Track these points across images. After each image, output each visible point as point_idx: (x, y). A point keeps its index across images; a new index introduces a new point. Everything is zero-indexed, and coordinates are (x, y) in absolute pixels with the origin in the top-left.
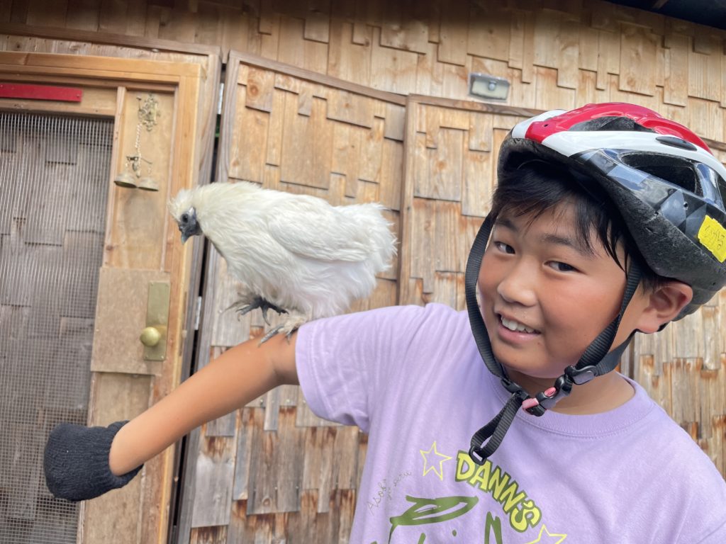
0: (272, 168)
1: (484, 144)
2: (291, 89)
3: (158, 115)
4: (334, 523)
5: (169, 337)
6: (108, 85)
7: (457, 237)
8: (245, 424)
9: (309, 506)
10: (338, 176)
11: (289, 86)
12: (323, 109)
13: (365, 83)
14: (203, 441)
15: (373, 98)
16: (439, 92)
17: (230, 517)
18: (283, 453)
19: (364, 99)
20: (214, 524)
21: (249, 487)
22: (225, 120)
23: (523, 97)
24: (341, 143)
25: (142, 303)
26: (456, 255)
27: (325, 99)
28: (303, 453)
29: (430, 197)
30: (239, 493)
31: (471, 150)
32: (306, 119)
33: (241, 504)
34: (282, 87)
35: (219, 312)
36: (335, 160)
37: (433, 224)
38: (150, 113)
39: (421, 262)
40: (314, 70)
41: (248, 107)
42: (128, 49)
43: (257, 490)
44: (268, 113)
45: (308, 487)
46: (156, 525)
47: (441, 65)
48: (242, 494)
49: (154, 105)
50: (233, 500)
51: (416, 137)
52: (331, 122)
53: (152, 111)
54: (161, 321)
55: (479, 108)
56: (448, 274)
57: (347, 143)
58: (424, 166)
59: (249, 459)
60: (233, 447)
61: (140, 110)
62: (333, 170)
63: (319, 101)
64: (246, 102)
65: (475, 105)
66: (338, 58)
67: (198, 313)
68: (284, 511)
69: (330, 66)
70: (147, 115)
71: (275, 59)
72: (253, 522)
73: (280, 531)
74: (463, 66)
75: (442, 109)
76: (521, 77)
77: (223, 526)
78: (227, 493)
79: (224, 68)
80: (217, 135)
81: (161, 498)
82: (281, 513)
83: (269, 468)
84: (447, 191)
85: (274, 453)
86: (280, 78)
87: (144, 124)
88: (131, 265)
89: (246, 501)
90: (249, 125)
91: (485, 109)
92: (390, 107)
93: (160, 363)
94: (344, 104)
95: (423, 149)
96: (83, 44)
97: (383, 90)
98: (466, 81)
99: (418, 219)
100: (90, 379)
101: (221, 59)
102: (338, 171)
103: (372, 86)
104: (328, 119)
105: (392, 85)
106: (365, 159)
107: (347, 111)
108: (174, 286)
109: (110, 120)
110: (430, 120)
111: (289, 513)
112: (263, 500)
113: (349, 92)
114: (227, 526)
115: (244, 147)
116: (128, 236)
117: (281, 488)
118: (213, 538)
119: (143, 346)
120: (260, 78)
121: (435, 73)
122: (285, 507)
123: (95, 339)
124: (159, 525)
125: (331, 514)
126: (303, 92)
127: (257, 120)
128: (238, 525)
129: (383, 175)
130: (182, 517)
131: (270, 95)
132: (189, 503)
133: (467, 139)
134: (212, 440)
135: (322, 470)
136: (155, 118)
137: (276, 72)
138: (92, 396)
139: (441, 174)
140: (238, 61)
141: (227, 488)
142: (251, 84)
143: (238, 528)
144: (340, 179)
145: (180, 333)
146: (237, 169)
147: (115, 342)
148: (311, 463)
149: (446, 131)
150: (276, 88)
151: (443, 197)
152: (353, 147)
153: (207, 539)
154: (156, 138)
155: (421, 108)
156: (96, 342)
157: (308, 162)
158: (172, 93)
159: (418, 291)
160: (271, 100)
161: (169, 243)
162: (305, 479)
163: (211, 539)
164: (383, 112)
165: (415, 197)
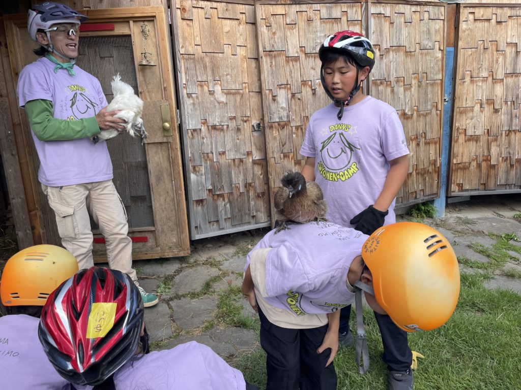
0: (198, 46)
1: (293, 21)
3: (149, 31)
4: (247, 196)
5: (173, 126)
6: (125, 20)
7: (285, 68)
8: (206, 160)
9: (236, 190)
11: (199, 5)
12: (216, 14)
14: (191, 168)
15: (239, 4)
17: (207, 196)
18: (223, 171)
19: (234, 5)
20: (201, 199)
21: (211, 184)
22: (174, 26)
24: (226, 29)
25: (159, 114)
26: (286, 76)
27: (216, 8)
28: (231, 170)
29: (271, 50)
30: (208, 187)
31: (287, 24)
32: (209, 20)
33: (210, 191)
34: (195, 6)
35: (187, 115)
36: (225, 38)
37: (274, 63)
39: (270, 81)
41: (182, 19)
43: (215, 185)
44: (192, 20)
45: (235, 183)
48: (210, 187)
49: (146, 26)
50: (207, 190)
51: (261, 22)
52: (221, 19)
53: (146, 30)
54: (168, 120)
55: (289, 2)
56: (283, 86)
57: (229, 29)
58: (266, 35)
59: (210, 174)
60: (203, 170)
62: (225, 43)
63: (214, 10)
64: (181, 17)
67: (179, 117)
72: (216, 197)
73: (226, 200)
75: (272, 6)
77: (205, 199)
78: (204, 187)
82: (226, 193)
83: (218, 177)
84: (278, 46)
85: (220, 171)
86: (194, 2)
88: (151, 98)
89: (212, 189)
90: (184, 28)
91: (292, 2)
92: (247, 6)
93: (171, 137)
94: (225, 9)
95: (265, 27)
99: (266, 62)
100: (145, 147)
102: (227, 43)
104: (219, 18)
106: (239, 35)
107: (227, 13)
108: (171, 105)
109: (129, 36)
110: (266, 12)
111: (229, 193)
112: (218, 189)
113: (227, 3)
115: (185, 39)
116: (147, 87)
117: (224, 184)
119: (163, 131)
120: (186, 3)
122: (227, 191)
125: (246, 193)
126: (206, 7)
127: (188, 24)
128: (210, 198)
129: (248, 41)
131: (191, 11)
133: (284, 19)
134: (194, 167)
135: (239, 176)
136: (147, 33)
138: (147, 153)
139: (274, 38)
141: (204, 185)
142: (182, 7)
143: (210, 200)
144: (228, 47)
145: (176, 125)
146: (183, 49)
147: (152, 131)
148: (235, 173)
149: (274, 16)
150: (193, 7)
151: (276, 50)
152: (233, 30)
153: (199, 204)
154: (150, 42)
155: (261, 7)
157: (213, 41)
158: (153, 21)
159: (270, 95)
160: (192, 14)
161: (165, 88)
162: (233, 180)
163: (201, 204)
164: (244, 10)
165: (264, 51)
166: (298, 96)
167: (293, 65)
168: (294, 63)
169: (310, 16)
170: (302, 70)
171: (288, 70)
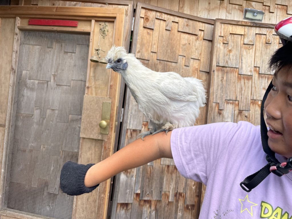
0: (154, 54)
1: (251, 41)
2: (163, 19)
3: (108, 31)
4: (176, 206)
5: (110, 125)
6: (88, 19)
7: (236, 85)
9: (165, 198)
10: (182, 57)
11: (162, 17)
12: (177, 27)
13: (195, 15)
15: (199, 21)
16: (230, 17)
17: (133, 200)
18: (155, 175)
19: (195, 22)
20: (126, 202)
21: (141, 188)
22: (135, 33)
23: (270, 19)
24: (183, 42)
25: (100, 110)
26: (235, 93)
27: (177, 23)
28: (163, 176)
29: (224, 66)
30: (137, 190)
31: (244, 44)
32: (169, 32)
33: (138, 195)
34: (159, 18)
35: (130, 115)
36: (181, 49)
37: (225, 78)
38: (104, 31)
39: (219, 96)
40: (173, 10)
41: (144, 27)
42: (96, 4)
43: (144, 190)
44: (153, 29)
45: (165, 190)
46: (104, 201)
47: (231, 5)
48: (138, 191)
49: (106, 27)
50: (134, 193)
51: (218, 39)
52: (180, 33)
53: (105, 30)
54: (107, 118)
55: (249, 24)
56: (231, 101)
57: (187, 42)
58: (222, 52)
59: (141, 177)
60: (135, 171)
61: (100, 29)
62: (180, 54)
63: (175, 24)
64: (144, 25)
65: (247, 23)
66: (183, 4)
67: (122, 115)
68: (155, 199)
69: (180, 8)
70: (103, 31)
71: (156, 6)
72: (142, 203)
73: (153, 207)
74: (242, 5)
75: (231, 25)
76: (269, 9)
77: (130, 203)
78: (132, 190)
79: (135, 11)
80: (131, 40)
81: (106, 191)
82: (154, 200)
83: (149, 181)
84: (232, 63)
85: (151, 175)
86: (158, 14)
87: (102, 35)
88: (96, 94)
89: (140, 194)
90: (144, 35)
91: (252, 25)
92: (206, 25)
93: (107, 135)
94: (186, 24)
95: (222, 44)
96: (78, 3)
97: (203, 17)
98: (243, 12)
99: (218, 76)
100: (80, 140)
101: (133, 6)
102: (182, 55)
103: (199, 16)
104: (178, 31)
105: (208, 15)
106: (194, 49)
107: (187, 28)
108: (113, 103)
109: (88, 34)
110: (225, 30)
111: (157, 200)
112: (146, 194)
113: (188, 19)
114: (132, 203)
115: (142, 45)
116: (95, 83)
117: (154, 190)
118: (126, 208)
119: (100, 128)
120: (150, 14)
121: (228, 9)
122: (155, 198)
123: (82, 124)
124: (105, 201)
125: (175, 201)
126: (168, 20)
127: (148, 33)
128: (136, 203)
129: (202, 56)
130: (114, 198)
131: (153, 21)
132: (117, 193)
133: (243, 39)
135: (171, 183)
136: (106, 33)
137: (157, 11)
138: (80, 147)
139: (230, 55)
140: (141, 7)
141: (132, 188)
142: (146, 17)
143: (136, 205)
144: (183, 58)
145: (115, 123)
146: (139, 54)
147: (89, 126)
148: (167, 180)
149: (233, 35)
150: (156, 18)
151: (230, 66)
152: (189, 44)
153: (124, 208)
154: (107, 41)
155: (221, 25)
156: (82, 125)
157: (169, 51)
158: (113, 22)
159: (217, 108)
160: (154, 24)
161: (111, 86)
162: (164, 187)
163: (125, 208)
164: (203, 28)
165: (217, 66)
166: (246, 113)
167: (245, 83)
168: (246, 81)
169: (268, 39)
170: (253, 89)
171: (239, 86)
